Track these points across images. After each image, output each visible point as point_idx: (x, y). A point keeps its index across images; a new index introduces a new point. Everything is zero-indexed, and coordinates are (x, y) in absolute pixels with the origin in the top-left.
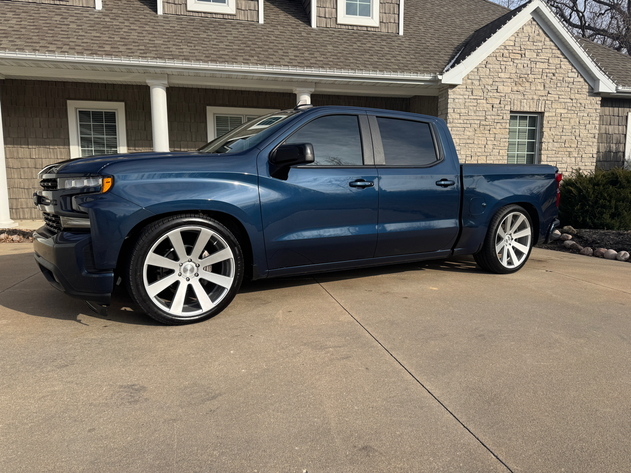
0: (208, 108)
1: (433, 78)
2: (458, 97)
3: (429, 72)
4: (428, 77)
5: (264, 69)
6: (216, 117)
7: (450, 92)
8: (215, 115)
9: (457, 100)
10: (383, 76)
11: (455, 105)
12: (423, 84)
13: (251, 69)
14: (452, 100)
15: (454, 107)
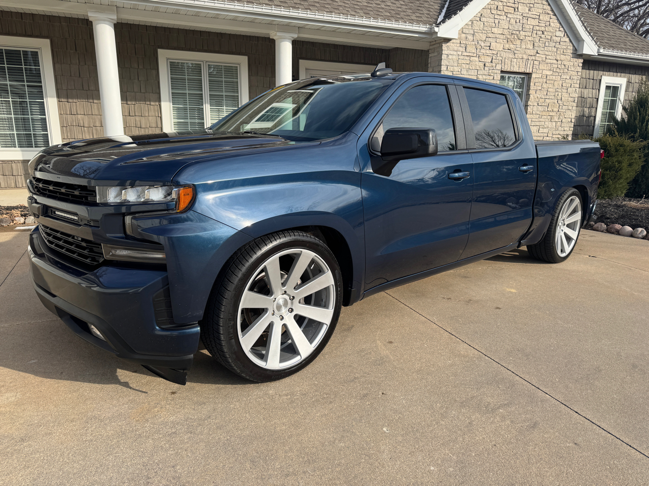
0: (160, 51)
1: (429, 30)
2: (452, 52)
3: (425, 23)
4: (423, 28)
5: (242, 8)
6: (170, 62)
7: (444, 46)
8: (169, 61)
9: (450, 57)
10: (377, 24)
11: (449, 62)
12: (417, 36)
13: (226, 6)
14: (446, 56)
15: (448, 64)
